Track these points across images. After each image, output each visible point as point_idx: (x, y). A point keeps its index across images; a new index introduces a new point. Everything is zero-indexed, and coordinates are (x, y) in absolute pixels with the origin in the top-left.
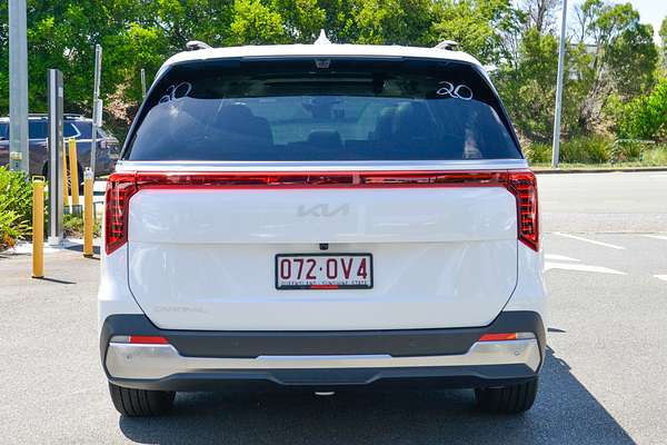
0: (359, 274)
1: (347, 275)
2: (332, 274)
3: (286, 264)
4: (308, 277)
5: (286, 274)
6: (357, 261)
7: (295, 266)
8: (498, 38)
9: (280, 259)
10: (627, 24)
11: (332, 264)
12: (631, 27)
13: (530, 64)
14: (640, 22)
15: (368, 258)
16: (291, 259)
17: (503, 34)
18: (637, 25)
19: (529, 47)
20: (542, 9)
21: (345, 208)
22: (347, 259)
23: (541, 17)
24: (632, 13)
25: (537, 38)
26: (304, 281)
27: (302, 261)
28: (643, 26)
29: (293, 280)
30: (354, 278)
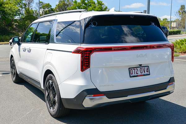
0: (147, 71)
1: (144, 72)
2: (141, 72)
3: (131, 70)
4: (137, 73)
5: (132, 73)
6: (146, 68)
7: (133, 71)
8: (19, 10)
9: (130, 69)
10: (49, 8)
11: (141, 69)
12: (50, 9)
13: (28, 16)
14: (52, 8)
15: (148, 67)
16: (132, 69)
17: (21, 9)
18: (51, 8)
19: (27, 12)
20: (29, 3)
21: (146, 55)
22: (144, 68)
23: (29, 5)
24: (50, 6)
25: (29, 10)
26: (136, 75)
27: (135, 69)
28: (53, 9)
29: (133, 75)
30: (146, 73)
